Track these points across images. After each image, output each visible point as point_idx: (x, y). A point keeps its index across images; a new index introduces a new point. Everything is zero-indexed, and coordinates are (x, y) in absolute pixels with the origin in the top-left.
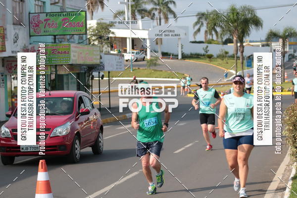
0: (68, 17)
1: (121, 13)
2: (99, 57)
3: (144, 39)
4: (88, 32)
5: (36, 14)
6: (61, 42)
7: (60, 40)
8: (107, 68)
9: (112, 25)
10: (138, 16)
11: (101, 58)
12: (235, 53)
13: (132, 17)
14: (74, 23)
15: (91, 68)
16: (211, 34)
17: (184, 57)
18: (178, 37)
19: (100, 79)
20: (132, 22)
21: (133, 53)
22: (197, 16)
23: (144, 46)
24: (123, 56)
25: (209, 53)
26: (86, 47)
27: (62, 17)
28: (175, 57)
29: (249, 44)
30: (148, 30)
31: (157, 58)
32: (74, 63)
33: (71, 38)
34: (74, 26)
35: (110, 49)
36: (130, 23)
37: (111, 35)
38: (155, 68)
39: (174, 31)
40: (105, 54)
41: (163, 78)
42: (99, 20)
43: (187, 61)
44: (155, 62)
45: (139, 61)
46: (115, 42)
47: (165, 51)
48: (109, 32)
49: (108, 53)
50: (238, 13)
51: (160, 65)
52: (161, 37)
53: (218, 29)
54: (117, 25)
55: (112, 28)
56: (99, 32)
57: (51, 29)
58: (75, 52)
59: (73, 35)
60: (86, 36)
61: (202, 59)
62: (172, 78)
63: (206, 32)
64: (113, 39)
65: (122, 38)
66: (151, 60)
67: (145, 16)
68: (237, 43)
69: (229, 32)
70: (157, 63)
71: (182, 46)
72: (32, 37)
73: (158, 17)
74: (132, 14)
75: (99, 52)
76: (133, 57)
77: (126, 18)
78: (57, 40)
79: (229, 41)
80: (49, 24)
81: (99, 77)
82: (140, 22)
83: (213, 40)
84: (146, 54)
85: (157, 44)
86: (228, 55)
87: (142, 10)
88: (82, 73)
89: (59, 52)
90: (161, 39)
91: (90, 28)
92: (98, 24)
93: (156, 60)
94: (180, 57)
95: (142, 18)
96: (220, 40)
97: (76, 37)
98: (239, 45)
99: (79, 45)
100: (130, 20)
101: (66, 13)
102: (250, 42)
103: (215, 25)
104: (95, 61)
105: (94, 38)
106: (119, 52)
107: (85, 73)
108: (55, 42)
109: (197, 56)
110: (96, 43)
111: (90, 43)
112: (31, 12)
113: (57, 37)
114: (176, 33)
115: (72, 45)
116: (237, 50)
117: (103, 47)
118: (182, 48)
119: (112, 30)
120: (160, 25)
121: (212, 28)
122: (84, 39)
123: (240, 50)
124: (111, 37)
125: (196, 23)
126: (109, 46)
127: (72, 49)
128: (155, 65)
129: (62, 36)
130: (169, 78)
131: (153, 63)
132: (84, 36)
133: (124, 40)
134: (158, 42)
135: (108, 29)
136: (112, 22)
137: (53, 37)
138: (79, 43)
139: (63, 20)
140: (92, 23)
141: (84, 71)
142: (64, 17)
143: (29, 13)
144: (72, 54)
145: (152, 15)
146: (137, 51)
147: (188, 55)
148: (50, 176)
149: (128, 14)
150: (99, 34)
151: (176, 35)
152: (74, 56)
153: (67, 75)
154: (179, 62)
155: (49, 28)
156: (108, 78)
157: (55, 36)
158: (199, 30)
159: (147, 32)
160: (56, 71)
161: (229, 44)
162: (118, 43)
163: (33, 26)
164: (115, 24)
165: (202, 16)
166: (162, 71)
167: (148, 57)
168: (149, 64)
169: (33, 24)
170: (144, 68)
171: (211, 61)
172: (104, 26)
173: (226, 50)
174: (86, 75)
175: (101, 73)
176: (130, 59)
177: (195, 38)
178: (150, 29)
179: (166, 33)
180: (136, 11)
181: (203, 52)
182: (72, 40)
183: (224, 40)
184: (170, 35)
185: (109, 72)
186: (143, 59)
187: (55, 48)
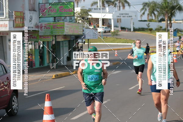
0: (63, 6)
1: (96, 3)
2: (82, 30)
3: (110, 19)
4: (75, 15)
5: (43, 4)
6: (58, 21)
7: (58, 20)
8: (87, 37)
9: (90, 10)
10: (106, 5)
11: (83, 31)
12: (166, 27)
13: (102, 6)
14: (67, 9)
15: (77, 37)
16: (151, 16)
17: (135, 30)
18: (131, 18)
19: (83, 44)
20: (102, 9)
21: (103, 28)
22: (142, 4)
23: (110, 23)
24: (97, 29)
25: (150, 27)
26: (74, 24)
27: (59, 6)
28: (129, 30)
29: (175, 22)
30: (112, 13)
31: (118, 31)
32: (67, 34)
33: (65, 19)
34: (67, 11)
35: (88, 25)
36: (101, 9)
37: (89, 17)
38: (117, 37)
39: (128, 14)
40: (86, 28)
41: (122, 43)
42: (82, 7)
43: (137, 32)
44: (116, 33)
45: (107, 33)
46: (92, 21)
47: (123, 26)
48: (88, 15)
49: (88, 28)
50: (168, 3)
51: (119, 35)
52: (120, 18)
53: (156, 13)
54: (93, 10)
55: (90, 12)
56: (82, 15)
57: (53, 13)
58: (68, 27)
59: (66, 17)
60: (74, 18)
61: (146, 31)
62: (128, 43)
63: (148, 14)
64: (91, 19)
65: (96, 19)
66: (114, 32)
67: (110, 5)
68: (167, 21)
69: (162, 15)
70: (118, 34)
71: (133, 23)
72: (41, 18)
73: (119, 5)
74: (102, 3)
75: (82, 27)
76: (103, 30)
77: (99, 6)
78: (56, 20)
79: (163, 20)
80: (51, 10)
81: (82, 43)
82: (107, 9)
83: (152, 19)
84: (111, 29)
85: (118, 22)
86: (162, 29)
87: (109, 1)
88: (72, 40)
89: (57, 27)
90: (120, 19)
91: (76, 12)
92: (81, 10)
93: (117, 32)
94: (132, 30)
95: (109, 6)
96: (157, 19)
97: (68, 18)
98: (169, 22)
99: (70, 23)
100: (101, 7)
101: (62, 3)
102: (176, 20)
103: (154, 10)
104: (80, 32)
105: (79, 19)
106: (95, 27)
107: (74, 40)
108: (55, 21)
109: (143, 30)
110: (80, 21)
111: (76, 22)
112: (40, 3)
113: (56, 18)
114: (129, 15)
115: (66, 23)
116: (168, 26)
117: (84, 24)
118: (133, 25)
119: (90, 13)
120: (120, 10)
121: (152, 12)
122: (73, 19)
123: (169, 25)
124: (89, 18)
125: (142, 9)
126: (88, 23)
127: (65, 25)
128: (117, 35)
129: (59, 18)
130: (125, 43)
131: (115, 34)
132: (73, 17)
133: (97, 20)
134: (118, 21)
135: (88, 13)
136: (90, 9)
137: (54, 18)
138: (70, 22)
139: (60, 7)
140: (78, 10)
141: (72, 39)
142: (60, 6)
143: (39, 3)
144: (65, 28)
145: (115, 4)
146: (106, 26)
147: (137, 29)
148: (52, 104)
149: (100, 4)
150: (82, 16)
151: (129, 17)
152: (67, 30)
153: (62, 41)
154: (132, 33)
155: (51, 12)
156: (88, 44)
157: (55, 17)
158: (144, 13)
159: (111, 15)
160: (56, 39)
161: (162, 22)
162: (94, 22)
163: (41, 11)
164: (92, 10)
165: (145, 4)
166: (121, 39)
167: (113, 30)
168: (113, 34)
169: (41, 10)
170: (110, 37)
171: (151, 32)
172: (85, 11)
173: (161, 26)
174: (74, 41)
175: (84, 40)
176: (101, 31)
177: (141, 18)
178: (114, 13)
179: (123, 15)
180: (105, 2)
181: (146, 27)
182: (65, 20)
183: (159, 19)
184: (126, 16)
185: (88, 40)
186: (109, 32)
187: (55, 25)
